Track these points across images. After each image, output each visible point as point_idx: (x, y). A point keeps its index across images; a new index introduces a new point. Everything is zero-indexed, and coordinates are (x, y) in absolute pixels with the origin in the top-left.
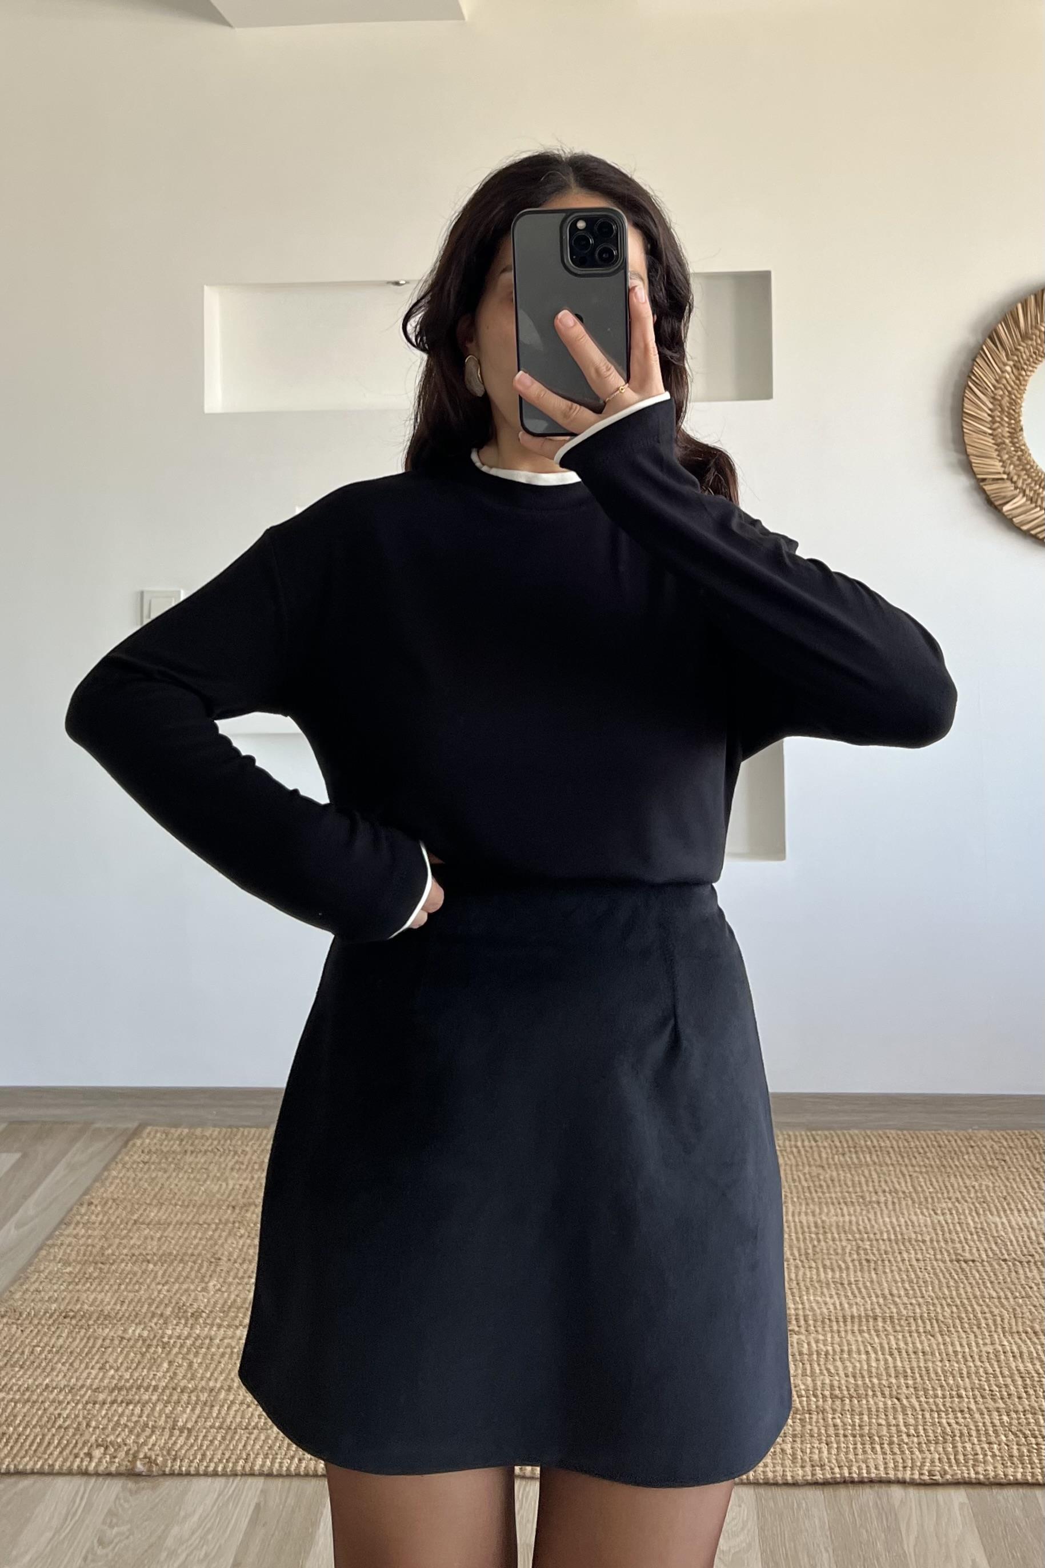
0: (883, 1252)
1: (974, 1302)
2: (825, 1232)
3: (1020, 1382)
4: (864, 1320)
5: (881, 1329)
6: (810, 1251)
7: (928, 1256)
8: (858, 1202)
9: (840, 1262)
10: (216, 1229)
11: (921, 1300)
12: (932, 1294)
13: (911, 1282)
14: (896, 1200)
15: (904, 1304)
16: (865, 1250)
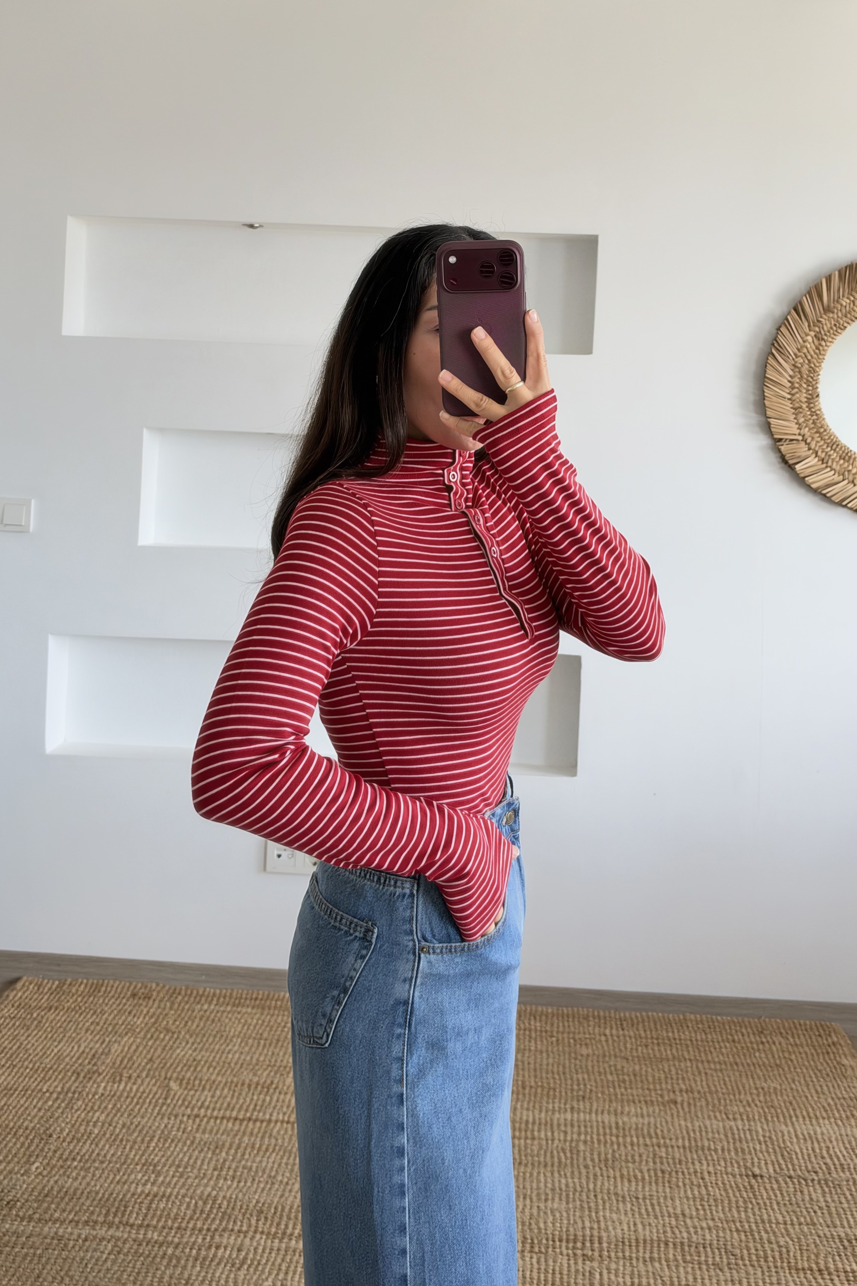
0: (677, 1161)
1: (761, 1228)
2: (624, 1136)
4: (655, 1245)
5: (671, 1256)
6: (610, 1156)
7: (719, 1168)
8: (657, 1101)
9: (637, 1171)
10: (57, 1098)
11: (711, 1223)
12: (722, 1215)
13: (702, 1199)
14: (692, 1101)
15: (695, 1227)
16: (661, 1157)
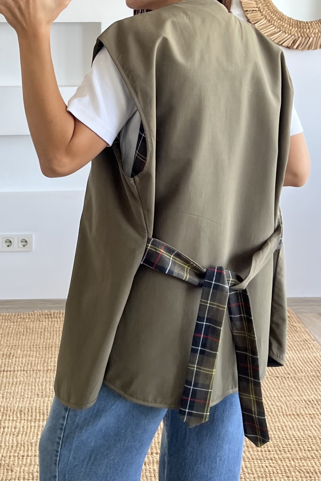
3: (295, 443)
